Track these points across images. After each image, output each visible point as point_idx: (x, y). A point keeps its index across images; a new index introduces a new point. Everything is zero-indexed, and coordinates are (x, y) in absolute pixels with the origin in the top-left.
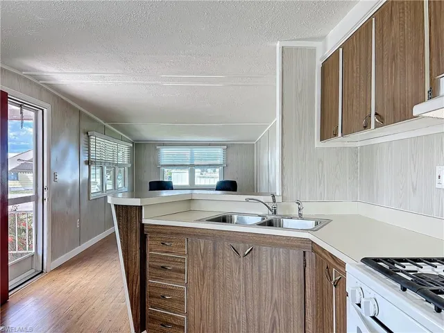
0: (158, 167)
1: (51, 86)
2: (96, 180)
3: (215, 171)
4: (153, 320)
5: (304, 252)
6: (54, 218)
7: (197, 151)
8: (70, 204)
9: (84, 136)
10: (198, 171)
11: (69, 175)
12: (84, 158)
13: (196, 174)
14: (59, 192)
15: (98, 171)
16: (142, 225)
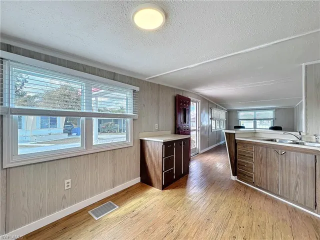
0: (238, 120)
1: (201, 94)
2: (213, 126)
3: (269, 122)
4: (240, 173)
5: (315, 156)
6: (201, 136)
7: (258, 112)
8: (205, 133)
9: (210, 110)
10: (258, 122)
11: (205, 123)
12: (210, 117)
13: (257, 124)
14: (202, 128)
15: (214, 121)
16: (236, 140)
